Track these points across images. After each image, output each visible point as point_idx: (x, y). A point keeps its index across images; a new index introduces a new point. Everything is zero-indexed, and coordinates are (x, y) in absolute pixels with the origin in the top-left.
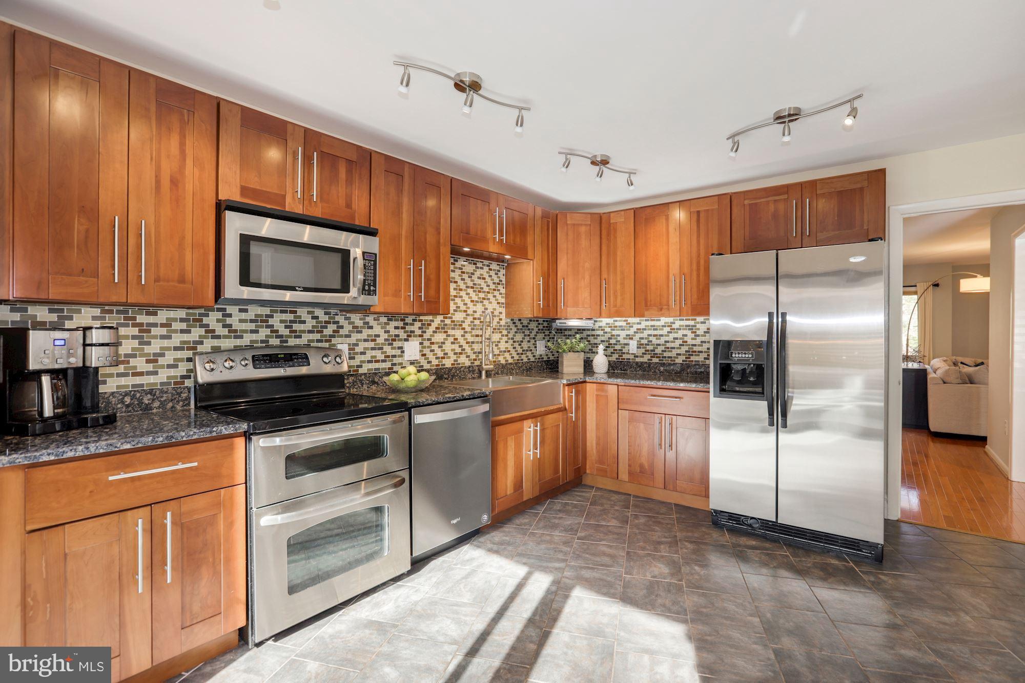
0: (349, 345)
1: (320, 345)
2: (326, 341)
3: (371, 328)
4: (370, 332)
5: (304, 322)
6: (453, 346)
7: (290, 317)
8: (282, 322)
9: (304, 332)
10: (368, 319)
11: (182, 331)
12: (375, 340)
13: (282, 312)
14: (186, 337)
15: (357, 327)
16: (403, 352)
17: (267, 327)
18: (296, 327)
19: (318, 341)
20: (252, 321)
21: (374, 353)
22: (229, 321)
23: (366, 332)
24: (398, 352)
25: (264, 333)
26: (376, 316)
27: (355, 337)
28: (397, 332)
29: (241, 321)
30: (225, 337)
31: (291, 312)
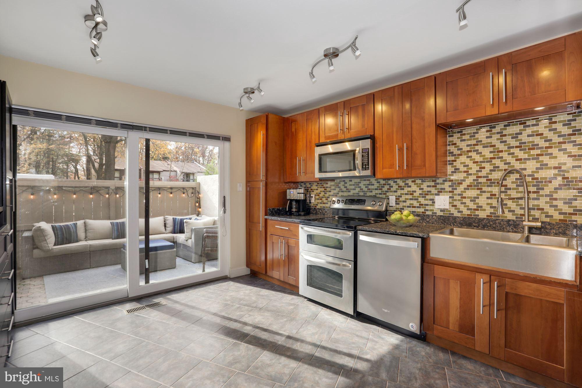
0: (396, 196)
1: (381, 196)
2: (384, 194)
3: (410, 187)
4: (409, 189)
5: (373, 185)
7: (368, 182)
8: (364, 185)
9: (374, 189)
10: (407, 182)
12: (413, 194)
13: (364, 180)
15: (401, 186)
16: (434, 202)
17: (359, 187)
18: (370, 187)
19: (380, 194)
20: (353, 185)
21: (412, 202)
22: (346, 185)
23: (406, 190)
24: (430, 202)
25: (358, 190)
26: (413, 180)
27: (399, 192)
28: (429, 189)
29: (350, 185)
30: (345, 191)
31: (368, 180)
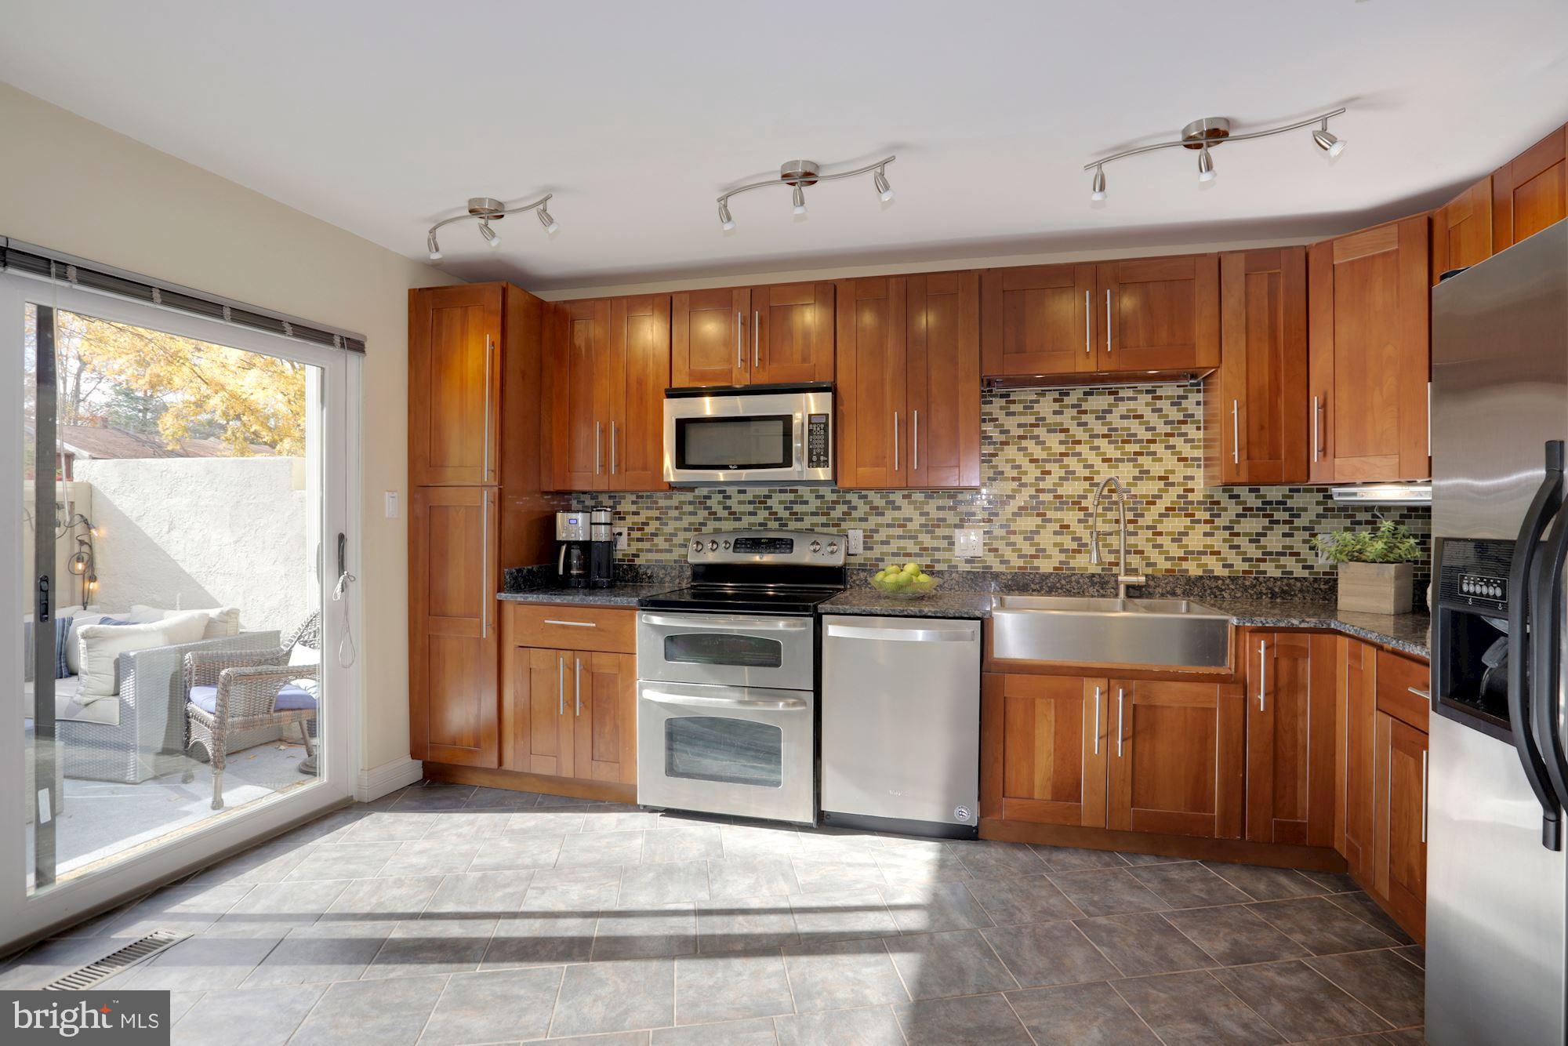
0: (865, 530)
1: (825, 530)
2: (834, 525)
3: (899, 508)
4: (897, 514)
5: (806, 503)
6: (1058, 539)
7: (791, 497)
8: (781, 502)
9: (806, 514)
10: (892, 497)
11: (691, 513)
12: (904, 526)
13: (781, 491)
14: (693, 519)
15: (877, 508)
16: (953, 544)
17: (766, 508)
18: (797, 508)
19: (823, 525)
20: (750, 502)
21: (902, 543)
22: (729, 503)
23: (890, 516)
24: (944, 544)
25: (762, 515)
26: (906, 492)
27: (873, 521)
28: (941, 514)
29: (740, 503)
30: (726, 519)
31: (792, 491)
